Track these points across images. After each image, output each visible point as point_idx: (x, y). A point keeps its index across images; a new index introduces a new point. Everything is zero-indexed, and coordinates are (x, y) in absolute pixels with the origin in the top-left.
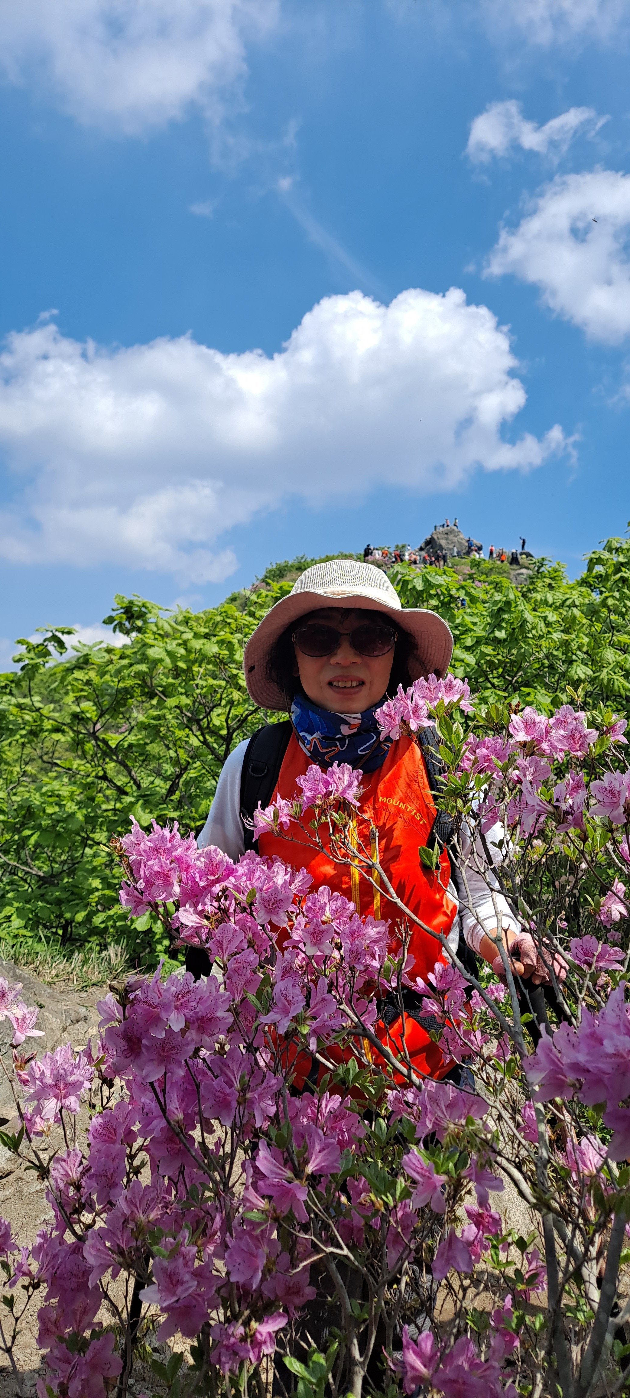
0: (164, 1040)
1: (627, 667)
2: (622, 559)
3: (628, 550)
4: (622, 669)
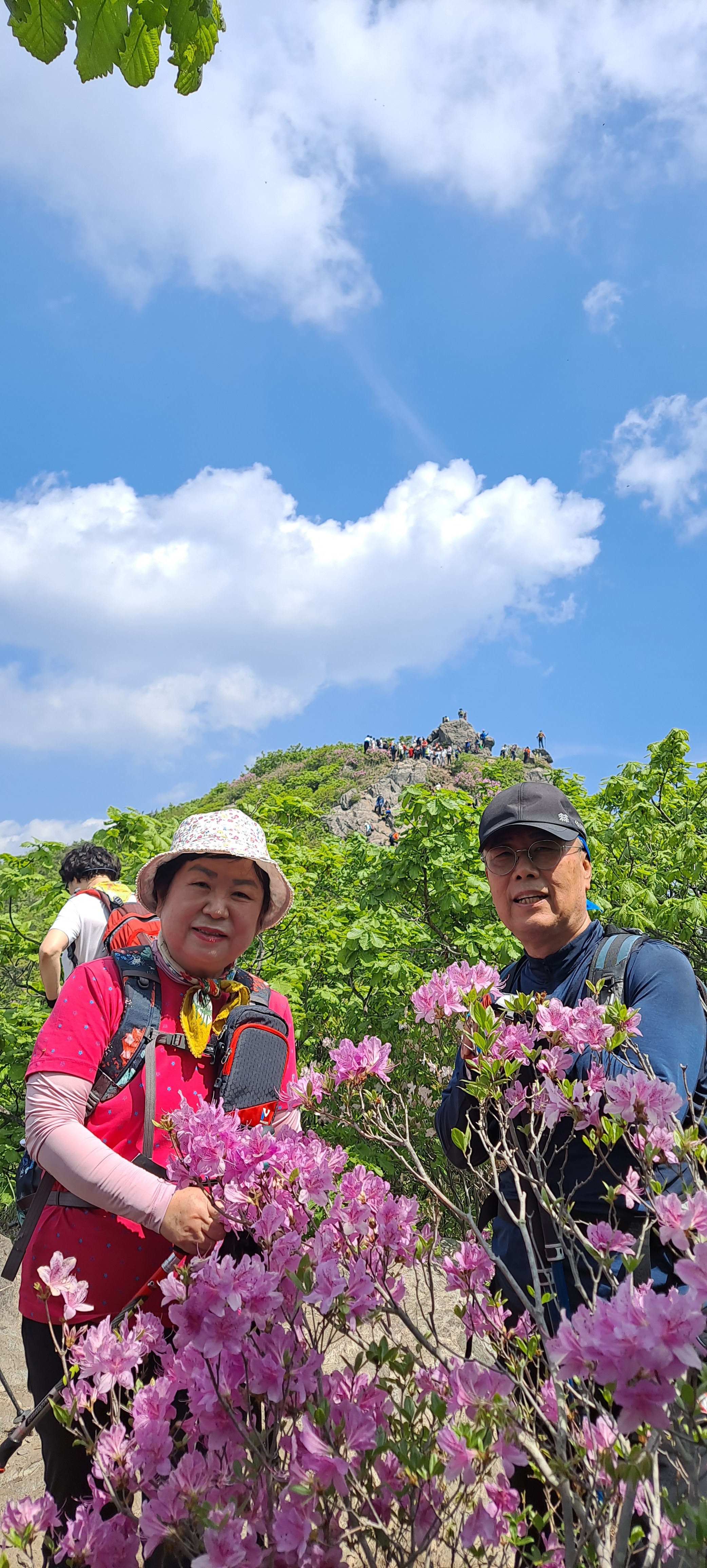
0: (223, 1318)
1: (647, 902)
2: (641, 787)
3: (648, 776)
4: (642, 904)
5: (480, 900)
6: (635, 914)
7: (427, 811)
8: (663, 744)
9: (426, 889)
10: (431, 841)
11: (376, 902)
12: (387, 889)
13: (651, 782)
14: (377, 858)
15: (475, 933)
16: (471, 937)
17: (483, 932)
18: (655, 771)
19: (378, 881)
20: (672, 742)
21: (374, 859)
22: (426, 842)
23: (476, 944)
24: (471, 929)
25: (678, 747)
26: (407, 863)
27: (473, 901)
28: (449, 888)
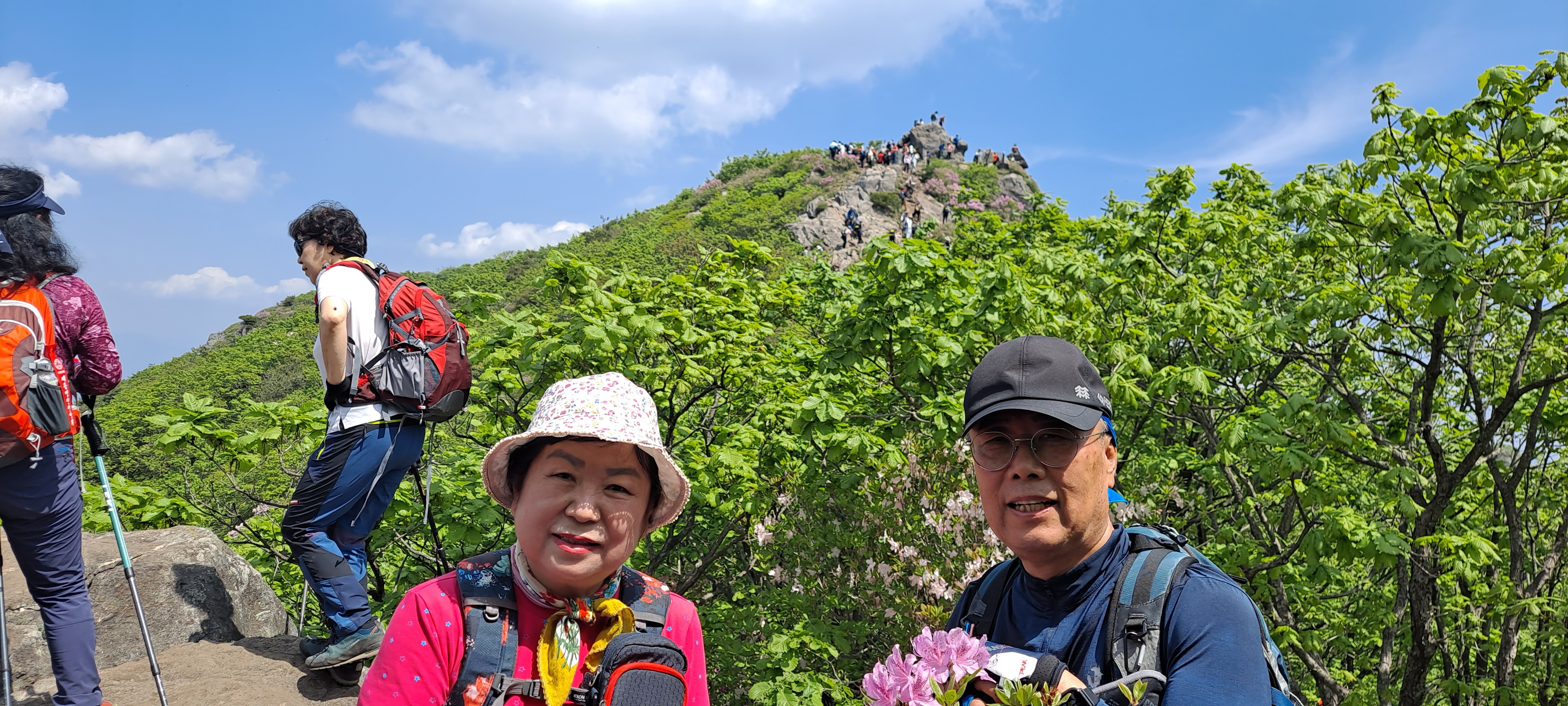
1: (1141, 370)
2: (1138, 233)
3: (1145, 219)
4: (1134, 371)
5: (950, 360)
6: (1127, 385)
7: (895, 269)
8: (1166, 184)
9: (891, 349)
10: (898, 299)
11: (836, 366)
12: (849, 350)
13: (1149, 226)
14: (838, 316)
15: (944, 402)
16: (940, 407)
17: (954, 402)
18: (1154, 214)
19: (838, 341)
20: (1177, 182)
21: (835, 317)
22: (893, 301)
23: (945, 414)
24: (941, 398)
25: (1184, 188)
26: (871, 323)
27: (943, 361)
28: (916, 347)
